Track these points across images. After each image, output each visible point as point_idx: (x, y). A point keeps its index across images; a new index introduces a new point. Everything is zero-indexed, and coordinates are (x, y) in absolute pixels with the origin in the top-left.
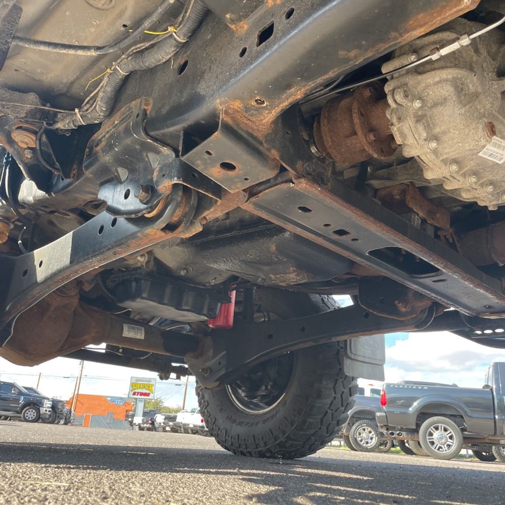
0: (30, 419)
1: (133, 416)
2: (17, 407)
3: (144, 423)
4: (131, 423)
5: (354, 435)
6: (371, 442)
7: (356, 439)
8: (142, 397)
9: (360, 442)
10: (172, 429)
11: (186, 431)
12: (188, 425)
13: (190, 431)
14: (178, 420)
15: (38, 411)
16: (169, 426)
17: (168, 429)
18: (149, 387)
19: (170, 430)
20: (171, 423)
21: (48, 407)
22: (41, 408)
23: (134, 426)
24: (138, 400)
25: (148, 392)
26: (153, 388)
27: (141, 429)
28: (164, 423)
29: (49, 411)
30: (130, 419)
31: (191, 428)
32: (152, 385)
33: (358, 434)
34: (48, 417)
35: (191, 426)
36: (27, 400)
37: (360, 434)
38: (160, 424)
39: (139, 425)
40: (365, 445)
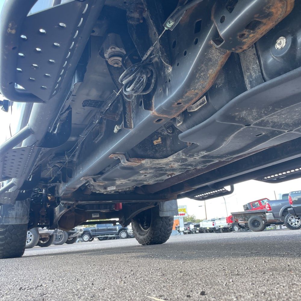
0: (124, 237)
1: (179, 227)
2: (116, 232)
3: (185, 230)
4: (179, 231)
5: (287, 222)
6: (298, 224)
7: (288, 223)
8: (182, 216)
9: (291, 225)
10: (199, 231)
11: (207, 232)
12: (206, 228)
13: (208, 231)
14: (201, 226)
15: (127, 232)
16: (198, 230)
17: (197, 231)
18: (183, 210)
19: (198, 232)
20: (198, 228)
21: (131, 230)
22: (127, 231)
23: (181, 232)
24: (179, 218)
25: (184, 213)
26: (186, 210)
27: (185, 233)
28: (194, 229)
29: (132, 232)
30: (178, 229)
31: (208, 229)
32: (185, 209)
33: (289, 220)
34: (132, 235)
35: (208, 228)
36: (120, 228)
37: (290, 220)
38: (193, 229)
39: (183, 231)
40: (294, 226)
